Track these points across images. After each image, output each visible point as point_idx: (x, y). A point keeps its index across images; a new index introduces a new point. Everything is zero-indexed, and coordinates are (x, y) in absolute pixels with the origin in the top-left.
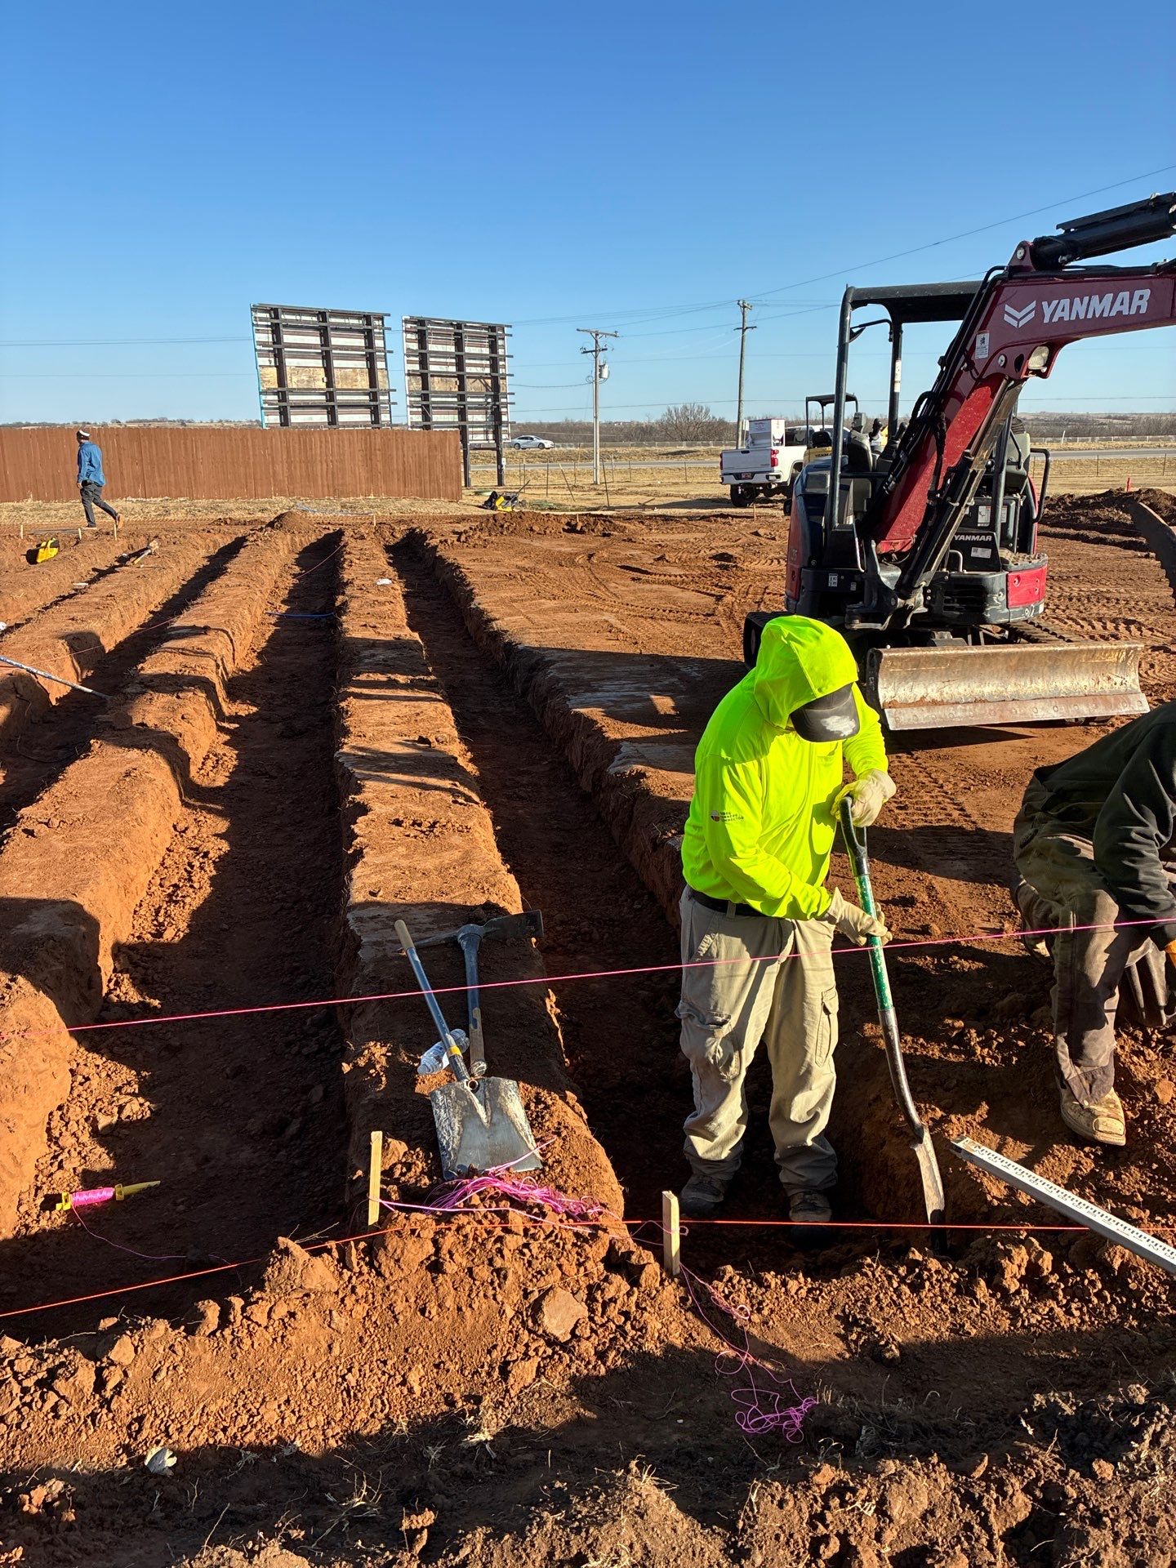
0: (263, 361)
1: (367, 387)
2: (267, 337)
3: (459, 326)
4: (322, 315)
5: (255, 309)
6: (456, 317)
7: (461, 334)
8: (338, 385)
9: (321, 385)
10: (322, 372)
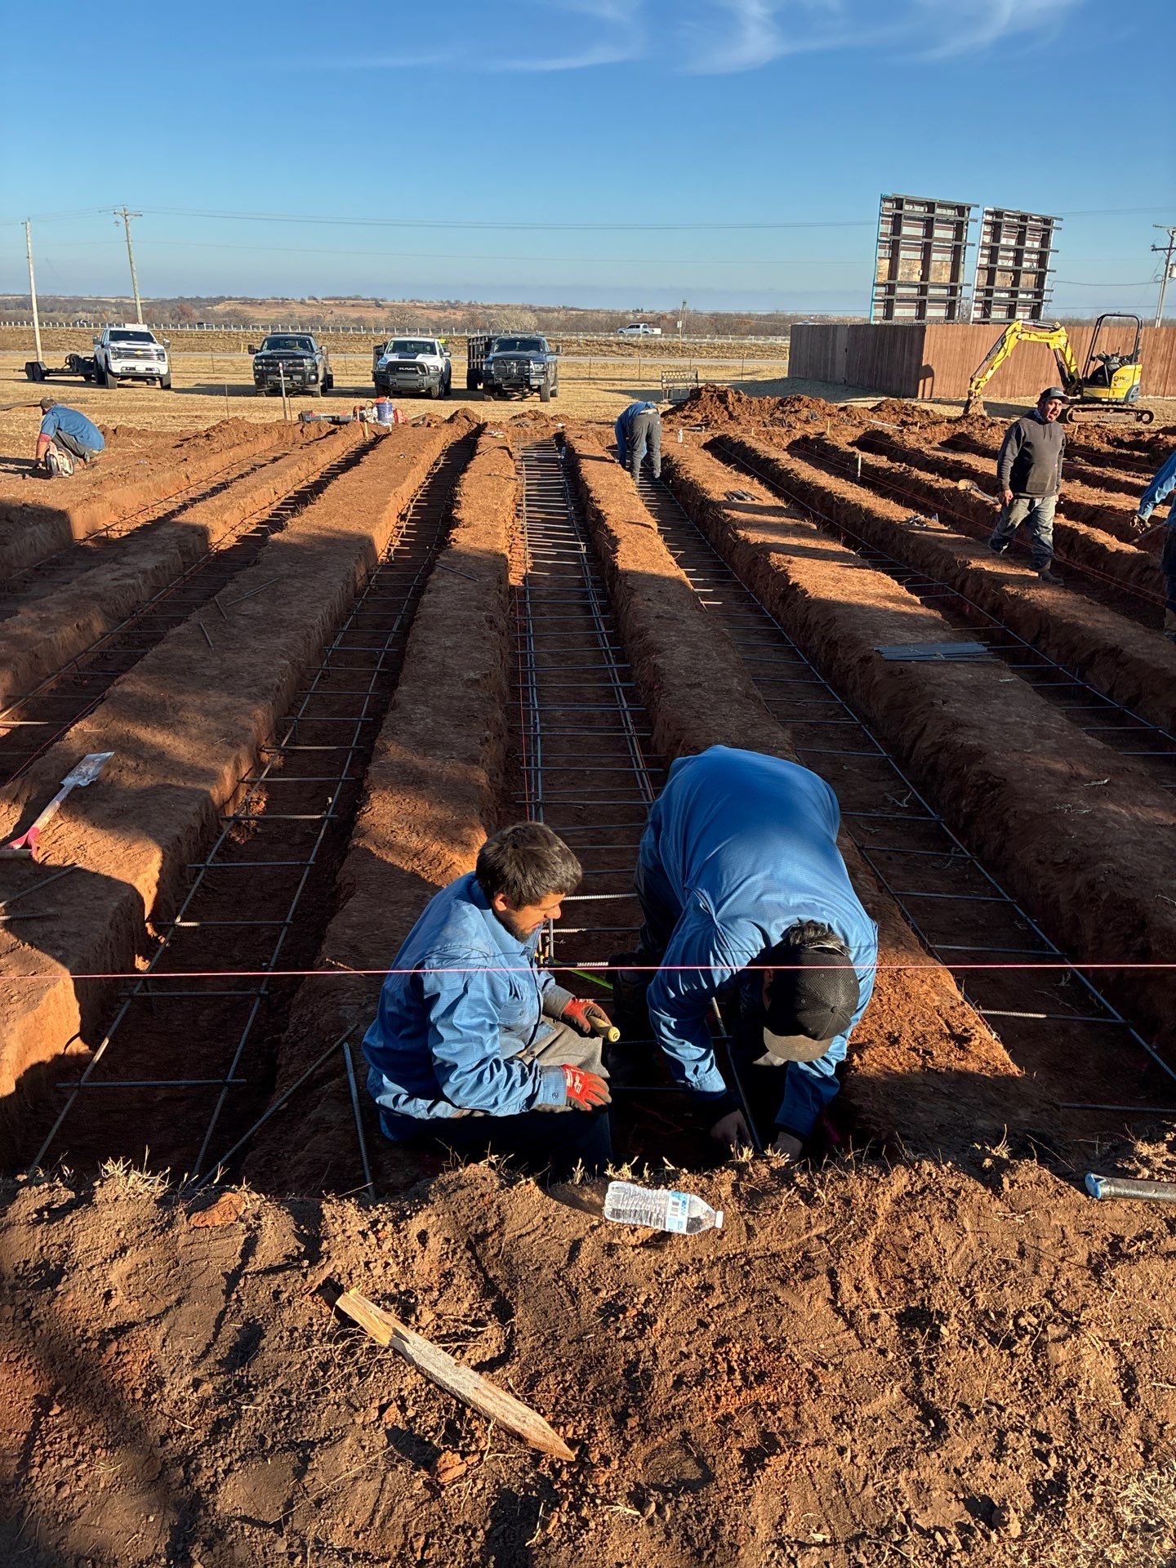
0: (881, 252)
1: (947, 281)
2: (888, 229)
3: (1024, 218)
4: (931, 206)
5: (885, 199)
6: (1025, 211)
7: (1024, 227)
8: (932, 279)
9: (917, 278)
10: (919, 265)
